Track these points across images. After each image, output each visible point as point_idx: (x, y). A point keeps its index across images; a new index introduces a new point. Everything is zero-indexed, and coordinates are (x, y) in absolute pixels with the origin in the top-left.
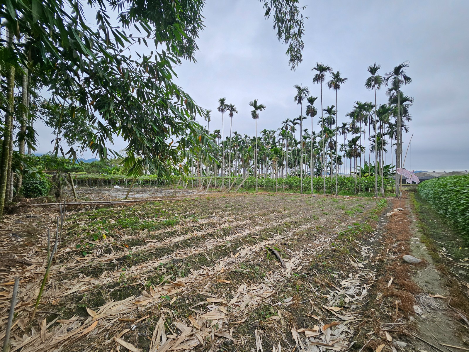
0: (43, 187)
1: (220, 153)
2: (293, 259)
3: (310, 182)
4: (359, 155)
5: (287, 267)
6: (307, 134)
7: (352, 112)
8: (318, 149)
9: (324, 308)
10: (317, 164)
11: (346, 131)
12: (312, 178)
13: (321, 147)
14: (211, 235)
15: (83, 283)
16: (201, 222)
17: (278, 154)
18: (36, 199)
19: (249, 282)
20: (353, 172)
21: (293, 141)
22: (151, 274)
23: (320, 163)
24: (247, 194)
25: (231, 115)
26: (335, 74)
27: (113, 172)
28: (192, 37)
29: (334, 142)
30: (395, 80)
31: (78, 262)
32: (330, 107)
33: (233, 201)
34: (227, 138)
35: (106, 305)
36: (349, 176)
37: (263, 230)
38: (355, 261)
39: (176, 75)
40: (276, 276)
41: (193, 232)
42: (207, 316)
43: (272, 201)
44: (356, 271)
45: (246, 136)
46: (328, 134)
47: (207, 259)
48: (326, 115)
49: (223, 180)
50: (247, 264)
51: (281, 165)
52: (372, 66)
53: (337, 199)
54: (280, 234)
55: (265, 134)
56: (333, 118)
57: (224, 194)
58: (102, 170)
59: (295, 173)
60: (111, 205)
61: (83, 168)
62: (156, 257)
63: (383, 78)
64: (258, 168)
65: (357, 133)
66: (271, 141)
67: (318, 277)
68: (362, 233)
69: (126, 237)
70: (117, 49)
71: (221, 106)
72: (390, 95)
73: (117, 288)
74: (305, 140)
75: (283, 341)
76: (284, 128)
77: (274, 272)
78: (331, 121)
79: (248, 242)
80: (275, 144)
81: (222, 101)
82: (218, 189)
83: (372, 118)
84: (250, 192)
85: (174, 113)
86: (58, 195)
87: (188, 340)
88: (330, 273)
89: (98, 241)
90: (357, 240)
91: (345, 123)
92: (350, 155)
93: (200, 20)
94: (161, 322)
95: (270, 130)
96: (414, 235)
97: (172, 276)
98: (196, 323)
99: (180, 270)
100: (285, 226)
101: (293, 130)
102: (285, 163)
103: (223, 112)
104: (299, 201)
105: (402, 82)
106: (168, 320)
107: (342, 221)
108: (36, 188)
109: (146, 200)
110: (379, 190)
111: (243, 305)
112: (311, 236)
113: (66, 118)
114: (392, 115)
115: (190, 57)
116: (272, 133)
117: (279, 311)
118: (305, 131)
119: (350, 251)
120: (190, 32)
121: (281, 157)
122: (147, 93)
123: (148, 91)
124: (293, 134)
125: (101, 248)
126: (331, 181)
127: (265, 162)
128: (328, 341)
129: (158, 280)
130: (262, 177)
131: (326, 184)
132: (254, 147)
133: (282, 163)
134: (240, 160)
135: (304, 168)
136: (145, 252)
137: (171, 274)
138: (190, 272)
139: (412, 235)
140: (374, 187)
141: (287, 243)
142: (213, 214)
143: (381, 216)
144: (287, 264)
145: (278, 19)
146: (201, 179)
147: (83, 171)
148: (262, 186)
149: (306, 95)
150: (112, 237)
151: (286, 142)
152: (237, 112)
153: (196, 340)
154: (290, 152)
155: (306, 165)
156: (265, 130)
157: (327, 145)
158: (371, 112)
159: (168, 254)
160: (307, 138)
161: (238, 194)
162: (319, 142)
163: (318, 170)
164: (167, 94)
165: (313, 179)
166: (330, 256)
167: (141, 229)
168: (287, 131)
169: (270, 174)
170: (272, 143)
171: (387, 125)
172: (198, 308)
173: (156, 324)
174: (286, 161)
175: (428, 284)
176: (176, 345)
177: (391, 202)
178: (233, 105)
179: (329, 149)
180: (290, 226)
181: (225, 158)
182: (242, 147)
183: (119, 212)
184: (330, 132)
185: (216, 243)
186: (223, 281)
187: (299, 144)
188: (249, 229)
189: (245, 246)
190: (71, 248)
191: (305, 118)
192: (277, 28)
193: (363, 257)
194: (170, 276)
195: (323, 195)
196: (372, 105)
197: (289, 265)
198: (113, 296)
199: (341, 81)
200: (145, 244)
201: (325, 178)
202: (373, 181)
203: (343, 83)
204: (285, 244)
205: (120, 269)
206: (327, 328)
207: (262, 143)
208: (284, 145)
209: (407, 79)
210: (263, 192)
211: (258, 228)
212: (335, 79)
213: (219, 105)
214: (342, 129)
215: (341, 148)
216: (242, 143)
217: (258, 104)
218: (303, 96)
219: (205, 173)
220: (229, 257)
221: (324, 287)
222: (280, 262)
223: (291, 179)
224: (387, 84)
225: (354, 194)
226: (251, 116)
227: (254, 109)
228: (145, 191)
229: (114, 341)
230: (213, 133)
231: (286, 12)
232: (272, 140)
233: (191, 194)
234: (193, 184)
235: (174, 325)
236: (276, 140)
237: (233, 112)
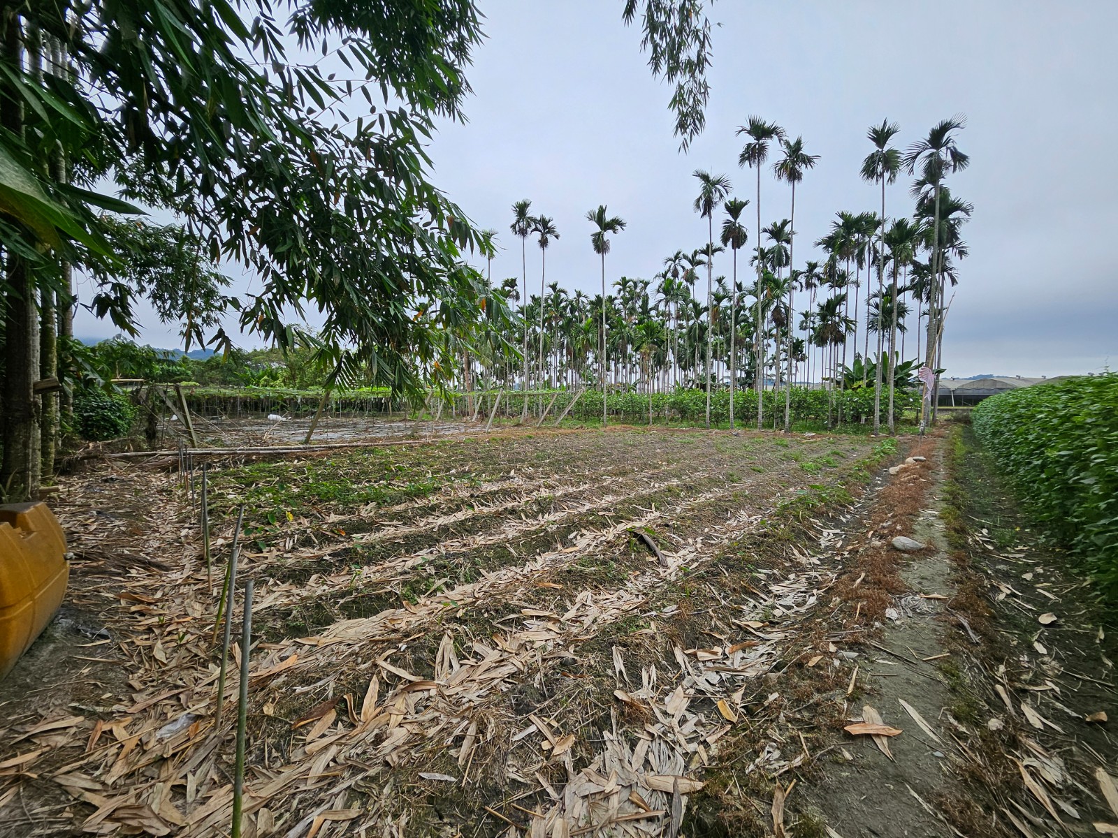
0: (119, 417)
1: (517, 335)
2: (682, 553)
3: (727, 402)
4: (840, 339)
5: (669, 565)
6: (724, 289)
7: (830, 238)
8: (750, 325)
9: (734, 624)
10: (745, 361)
11: (815, 281)
12: (731, 392)
13: (756, 319)
14: (513, 511)
15: (277, 594)
16: (487, 487)
17: (654, 336)
18: (109, 444)
19: (596, 587)
20: (827, 379)
21: (691, 305)
22: (408, 576)
23: (753, 358)
24: (581, 430)
25: (544, 243)
26: (792, 144)
27: (262, 382)
28: (456, 63)
29: (786, 308)
30: (930, 162)
31: (251, 561)
32: (779, 224)
33: (551, 446)
34: (533, 298)
35: (337, 625)
36: (819, 388)
37: (622, 503)
38: (803, 555)
39: (429, 162)
40: (648, 579)
41: (472, 507)
42: (523, 636)
43: (640, 444)
44: (804, 570)
45: (579, 295)
46: (772, 290)
47: (510, 552)
48: (769, 244)
49: (526, 399)
50: (591, 559)
51: (660, 362)
52: (879, 128)
53: (787, 441)
54: (657, 509)
55: (624, 289)
56: (786, 251)
57: (530, 431)
58: (236, 376)
59: (693, 381)
60: (277, 456)
61: (189, 372)
62: (407, 552)
63: (903, 157)
64: (608, 370)
65: (840, 287)
66: (637, 306)
67: (727, 577)
68: (826, 505)
69: (333, 518)
70: (300, 106)
71: (518, 222)
72: (921, 196)
73: (347, 599)
74: (719, 303)
75: (659, 663)
76: (669, 275)
77: (643, 573)
78: (779, 258)
79: (592, 524)
80: (649, 312)
81: (522, 209)
82: (515, 420)
83: (876, 252)
84: (589, 427)
85: (425, 249)
86: (151, 435)
87: (497, 667)
88: (751, 571)
89: (277, 524)
90: (814, 518)
91: (814, 262)
92: (820, 339)
93: (475, 20)
94: (447, 643)
95: (635, 280)
96: (930, 506)
97: (447, 579)
98: (510, 645)
99: (461, 571)
100: (668, 494)
101: (691, 278)
102: (671, 357)
103: (524, 236)
104: (701, 444)
105: (947, 165)
106: (457, 639)
107: (790, 484)
108: (104, 418)
109: (355, 444)
110: (883, 419)
111: (587, 621)
112: (720, 512)
113: (152, 255)
114: (923, 243)
115: (451, 109)
116: (640, 285)
117: (652, 623)
118: (720, 281)
119: (797, 537)
120: (452, 50)
121: (660, 343)
122: (367, 203)
123: (367, 199)
124: (691, 288)
125: (291, 536)
126: (776, 398)
127: (624, 356)
128: (736, 666)
129: (423, 587)
130: (618, 392)
131: (765, 406)
132: (597, 320)
133: (665, 358)
134: (565, 352)
135: (715, 370)
136: (383, 542)
137: (445, 576)
138: (480, 574)
139: (926, 507)
140: (871, 412)
141: (670, 523)
142: (509, 472)
143: (876, 474)
144: (670, 561)
145: (653, 26)
146: (473, 397)
147: (190, 380)
148: (617, 413)
149: (721, 196)
150: (306, 517)
151: (673, 308)
152: (557, 237)
153: (511, 666)
154: (684, 331)
155: (721, 363)
156: (624, 279)
157: (769, 314)
158: (874, 239)
159: (430, 546)
160: (724, 297)
161: (562, 431)
162: (750, 309)
163: (748, 373)
164: (408, 203)
165: (735, 396)
166: (755, 543)
167: (361, 501)
168: (677, 281)
169: (635, 384)
170: (640, 310)
171: (910, 268)
172: (509, 623)
173: (439, 645)
174: (673, 353)
175: (924, 581)
176: (478, 673)
177: (906, 446)
178: (547, 218)
179: (774, 324)
180: (679, 495)
181: (530, 346)
182: (570, 321)
183: (300, 471)
184: (777, 284)
185: (523, 527)
186: (547, 584)
187: (705, 314)
188: (591, 501)
189: (584, 531)
190: (225, 538)
191: (719, 249)
192: (650, 46)
193: (823, 546)
194: (443, 580)
195: (756, 431)
196: (877, 218)
197: (674, 562)
198: (345, 610)
199: (804, 162)
200: (378, 529)
201: (760, 393)
202: (871, 399)
203: (809, 166)
204: (667, 525)
205: (341, 571)
206: (737, 650)
207: (618, 311)
208: (670, 314)
209: (959, 158)
210: (619, 427)
211: (610, 498)
212: (790, 156)
213: (513, 218)
214: (807, 277)
215: (803, 322)
216: (568, 310)
217: (608, 217)
218: (716, 197)
219: (482, 382)
220: (554, 550)
221: (739, 593)
222: (656, 555)
223: (684, 395)
224: (912, 170)
225: (826, 428)
226: (592, 246)
227: (597, 229)
228: (345, 426)
229: (375, 665)
230: (499, 286)
231: (670, 10)
232: (640, 302)
233: (452, 432)
234: (455, 409)
235: (469, 647)
236: (651, 304)
237: (548, 236)
